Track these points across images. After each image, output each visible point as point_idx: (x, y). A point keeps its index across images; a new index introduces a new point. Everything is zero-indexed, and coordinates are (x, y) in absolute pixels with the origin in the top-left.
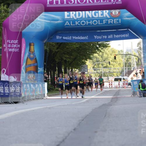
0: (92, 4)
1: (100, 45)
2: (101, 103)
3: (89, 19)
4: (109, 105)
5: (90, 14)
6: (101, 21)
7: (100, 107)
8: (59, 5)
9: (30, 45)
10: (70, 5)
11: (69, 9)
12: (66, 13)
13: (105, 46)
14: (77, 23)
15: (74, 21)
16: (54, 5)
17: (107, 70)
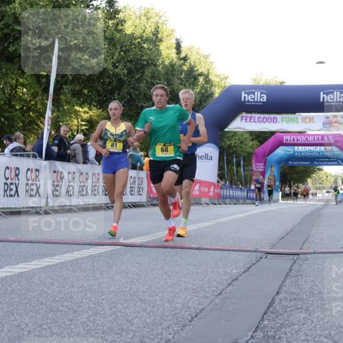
0: (313, 142)
1: (317, 169)
2: (316, 207)
3: (311, 152)
4: (322, 209)
5: (312, 148)
6: (319, 153)
7: (316, 210)
8: (292, 142)
9: (271, 167)
10: (299, 142)
11: (298, 145)
12: (296, 147)
13: (321, 170)
14: (303, 154)
15: (301, 153)
16: (288, 142)
17: (321, 186)
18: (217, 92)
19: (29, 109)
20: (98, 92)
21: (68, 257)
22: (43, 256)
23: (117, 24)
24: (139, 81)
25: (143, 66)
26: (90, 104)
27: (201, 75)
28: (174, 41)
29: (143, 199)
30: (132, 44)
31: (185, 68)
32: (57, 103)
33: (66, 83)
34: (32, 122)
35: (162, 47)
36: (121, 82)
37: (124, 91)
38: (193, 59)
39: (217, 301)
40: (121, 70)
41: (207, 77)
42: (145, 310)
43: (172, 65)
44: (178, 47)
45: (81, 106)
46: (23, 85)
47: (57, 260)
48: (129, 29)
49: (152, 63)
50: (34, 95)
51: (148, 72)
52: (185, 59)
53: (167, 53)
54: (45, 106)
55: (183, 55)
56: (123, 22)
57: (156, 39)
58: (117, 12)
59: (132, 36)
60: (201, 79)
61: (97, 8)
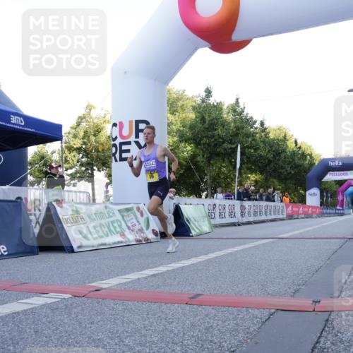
18: (317, 163)
19: (227, 178)
20: (259, 167)
21: (252, 245)
22: (240, 245)
23: (266, 135)
24: (279, 160)
25: (280, 153)
26: (256, 173)
27: (308, 155)
28: (294, 140)
29: (284, 216)
30: (274, 143)
31: (300, 152)
32: (240, 173)
33: (244, 164)
34: (229, 183)
35: (288, 143)
36: (270, 161)
37: (272, 165)
38: (303, 148)
39: (328, 262)
40: (270, 156)
41: (311, 155)
42: (292, 267)
43: (294, 151)
44: (296, 142)
45: (252, 174)
46: (224, 167)
47: (246, 246)
48: (272, 136)
49: (284, 151)
50: (230, 171)
51: (282, 155)
52: (300, 148)
53: (291, 145)
54: (235, 176)
55: (298, 146)
56: (268, 133)
57: (285, 139)
58: (266, 129)
59: (274, 140)
60: (308, 157)
61: (256, 128)
